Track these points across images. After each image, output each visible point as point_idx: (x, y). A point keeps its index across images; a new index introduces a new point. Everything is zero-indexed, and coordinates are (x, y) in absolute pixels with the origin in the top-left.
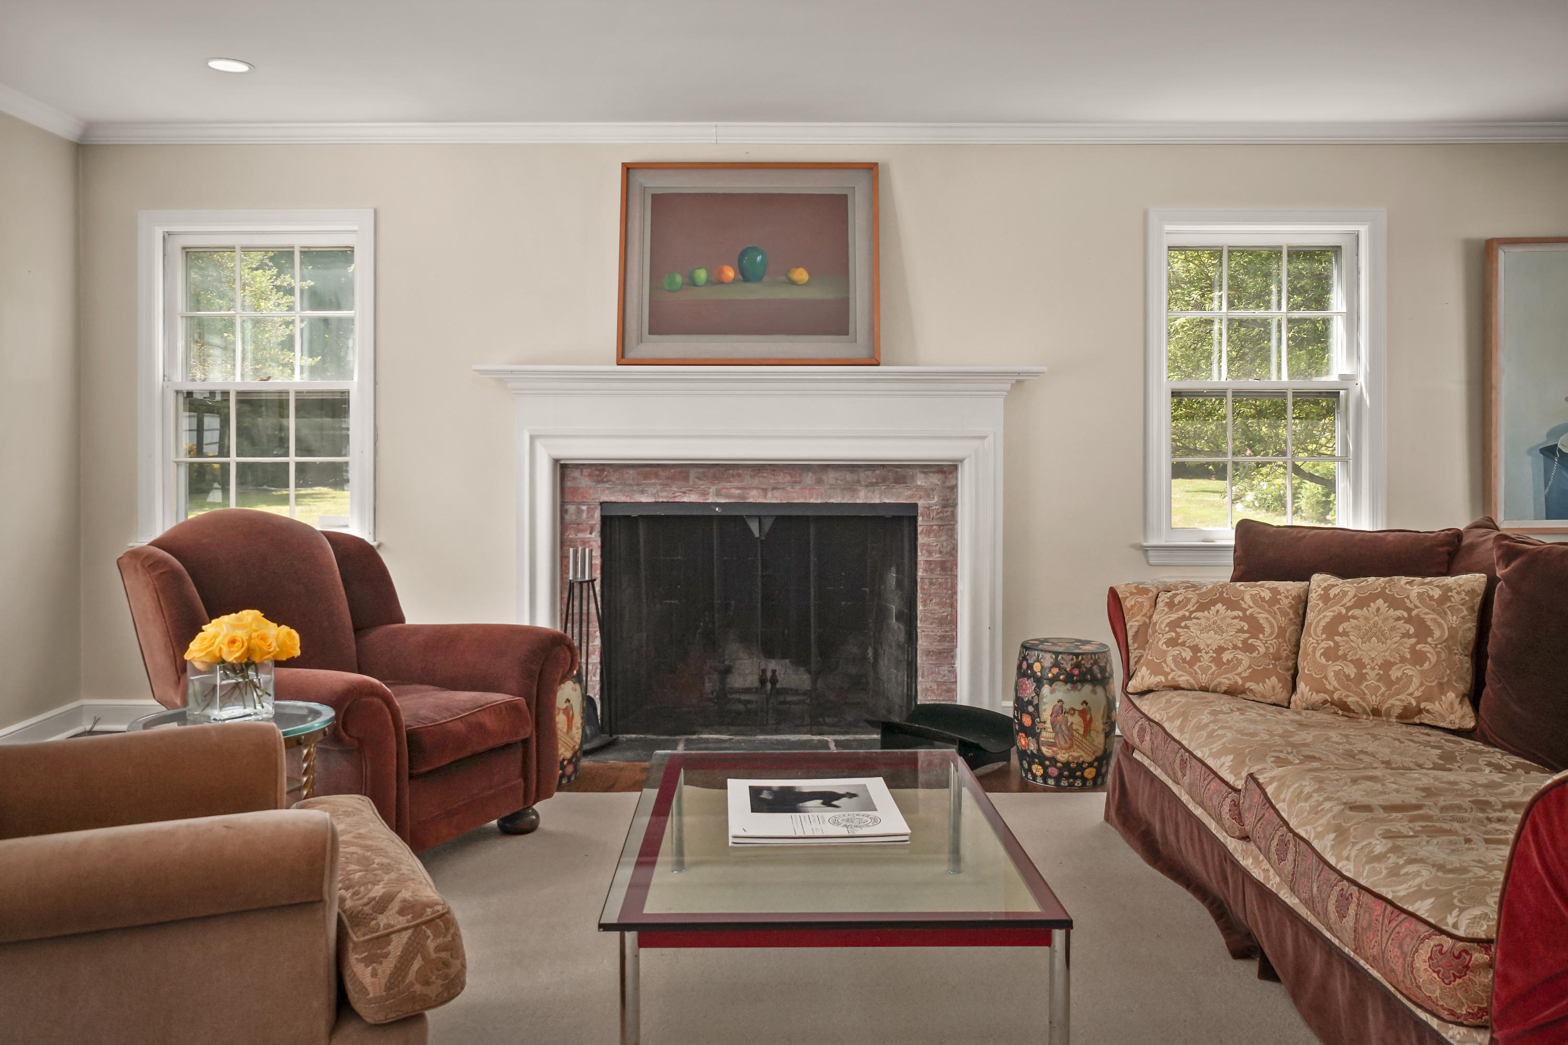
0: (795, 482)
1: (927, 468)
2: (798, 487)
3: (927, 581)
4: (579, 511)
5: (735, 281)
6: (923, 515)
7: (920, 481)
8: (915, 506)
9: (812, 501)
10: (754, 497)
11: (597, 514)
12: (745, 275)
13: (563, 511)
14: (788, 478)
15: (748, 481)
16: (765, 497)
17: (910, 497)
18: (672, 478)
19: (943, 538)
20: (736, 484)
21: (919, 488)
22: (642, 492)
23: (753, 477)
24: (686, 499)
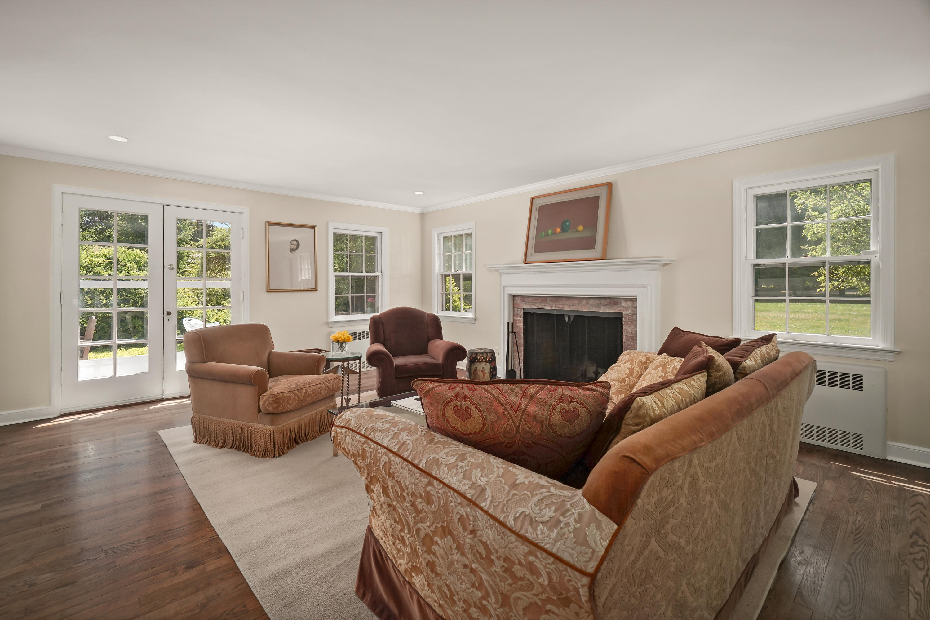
0: (579, 303)
1: (627, 299)
2: (580, 305)
3: (626, 344)
4: (518, 310)
5: (560, 232)
6: (624, 318)
7: (624, 304)
8: (622, 313)
9: (585, 310)
10: (566, 308)
11: (522, 312)
12: (563, 230)
13: (514, 310)
14: (577, 302)
15: (565, 302)
16: (570, 308)
17: (620, 310)
18: (542, 301)
19: (632, 327)
20: (561, 303)
21: (623, 307)
22: (534, 305)
23: (566, 301)
24: (546, 308)
